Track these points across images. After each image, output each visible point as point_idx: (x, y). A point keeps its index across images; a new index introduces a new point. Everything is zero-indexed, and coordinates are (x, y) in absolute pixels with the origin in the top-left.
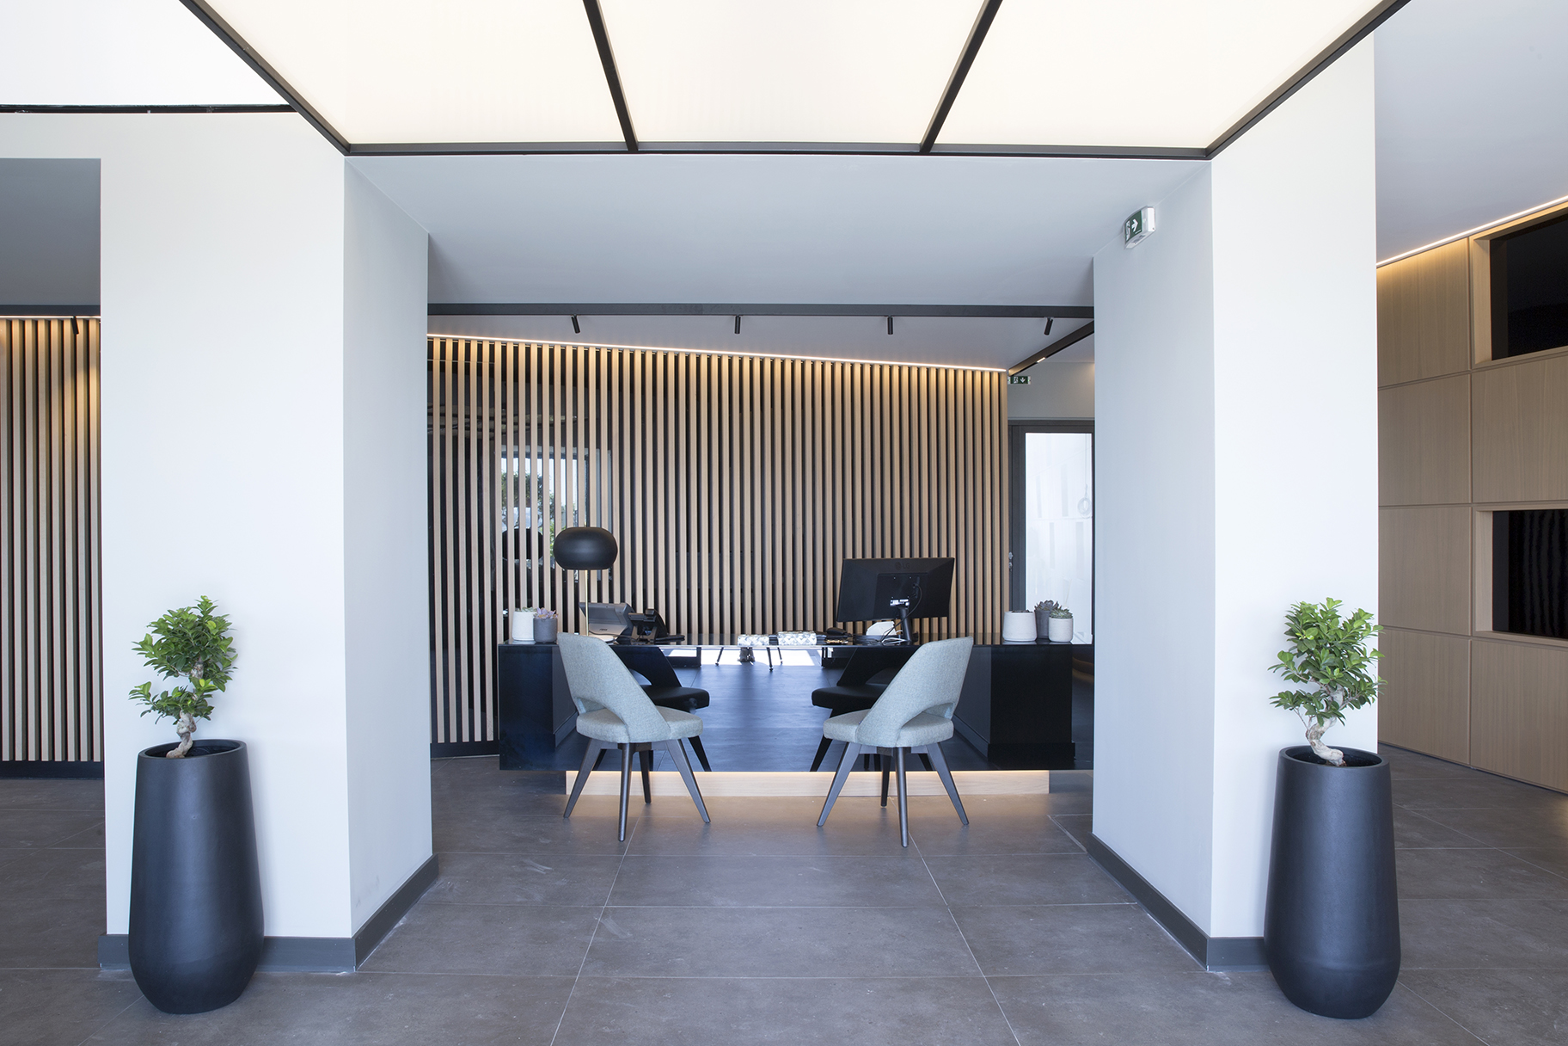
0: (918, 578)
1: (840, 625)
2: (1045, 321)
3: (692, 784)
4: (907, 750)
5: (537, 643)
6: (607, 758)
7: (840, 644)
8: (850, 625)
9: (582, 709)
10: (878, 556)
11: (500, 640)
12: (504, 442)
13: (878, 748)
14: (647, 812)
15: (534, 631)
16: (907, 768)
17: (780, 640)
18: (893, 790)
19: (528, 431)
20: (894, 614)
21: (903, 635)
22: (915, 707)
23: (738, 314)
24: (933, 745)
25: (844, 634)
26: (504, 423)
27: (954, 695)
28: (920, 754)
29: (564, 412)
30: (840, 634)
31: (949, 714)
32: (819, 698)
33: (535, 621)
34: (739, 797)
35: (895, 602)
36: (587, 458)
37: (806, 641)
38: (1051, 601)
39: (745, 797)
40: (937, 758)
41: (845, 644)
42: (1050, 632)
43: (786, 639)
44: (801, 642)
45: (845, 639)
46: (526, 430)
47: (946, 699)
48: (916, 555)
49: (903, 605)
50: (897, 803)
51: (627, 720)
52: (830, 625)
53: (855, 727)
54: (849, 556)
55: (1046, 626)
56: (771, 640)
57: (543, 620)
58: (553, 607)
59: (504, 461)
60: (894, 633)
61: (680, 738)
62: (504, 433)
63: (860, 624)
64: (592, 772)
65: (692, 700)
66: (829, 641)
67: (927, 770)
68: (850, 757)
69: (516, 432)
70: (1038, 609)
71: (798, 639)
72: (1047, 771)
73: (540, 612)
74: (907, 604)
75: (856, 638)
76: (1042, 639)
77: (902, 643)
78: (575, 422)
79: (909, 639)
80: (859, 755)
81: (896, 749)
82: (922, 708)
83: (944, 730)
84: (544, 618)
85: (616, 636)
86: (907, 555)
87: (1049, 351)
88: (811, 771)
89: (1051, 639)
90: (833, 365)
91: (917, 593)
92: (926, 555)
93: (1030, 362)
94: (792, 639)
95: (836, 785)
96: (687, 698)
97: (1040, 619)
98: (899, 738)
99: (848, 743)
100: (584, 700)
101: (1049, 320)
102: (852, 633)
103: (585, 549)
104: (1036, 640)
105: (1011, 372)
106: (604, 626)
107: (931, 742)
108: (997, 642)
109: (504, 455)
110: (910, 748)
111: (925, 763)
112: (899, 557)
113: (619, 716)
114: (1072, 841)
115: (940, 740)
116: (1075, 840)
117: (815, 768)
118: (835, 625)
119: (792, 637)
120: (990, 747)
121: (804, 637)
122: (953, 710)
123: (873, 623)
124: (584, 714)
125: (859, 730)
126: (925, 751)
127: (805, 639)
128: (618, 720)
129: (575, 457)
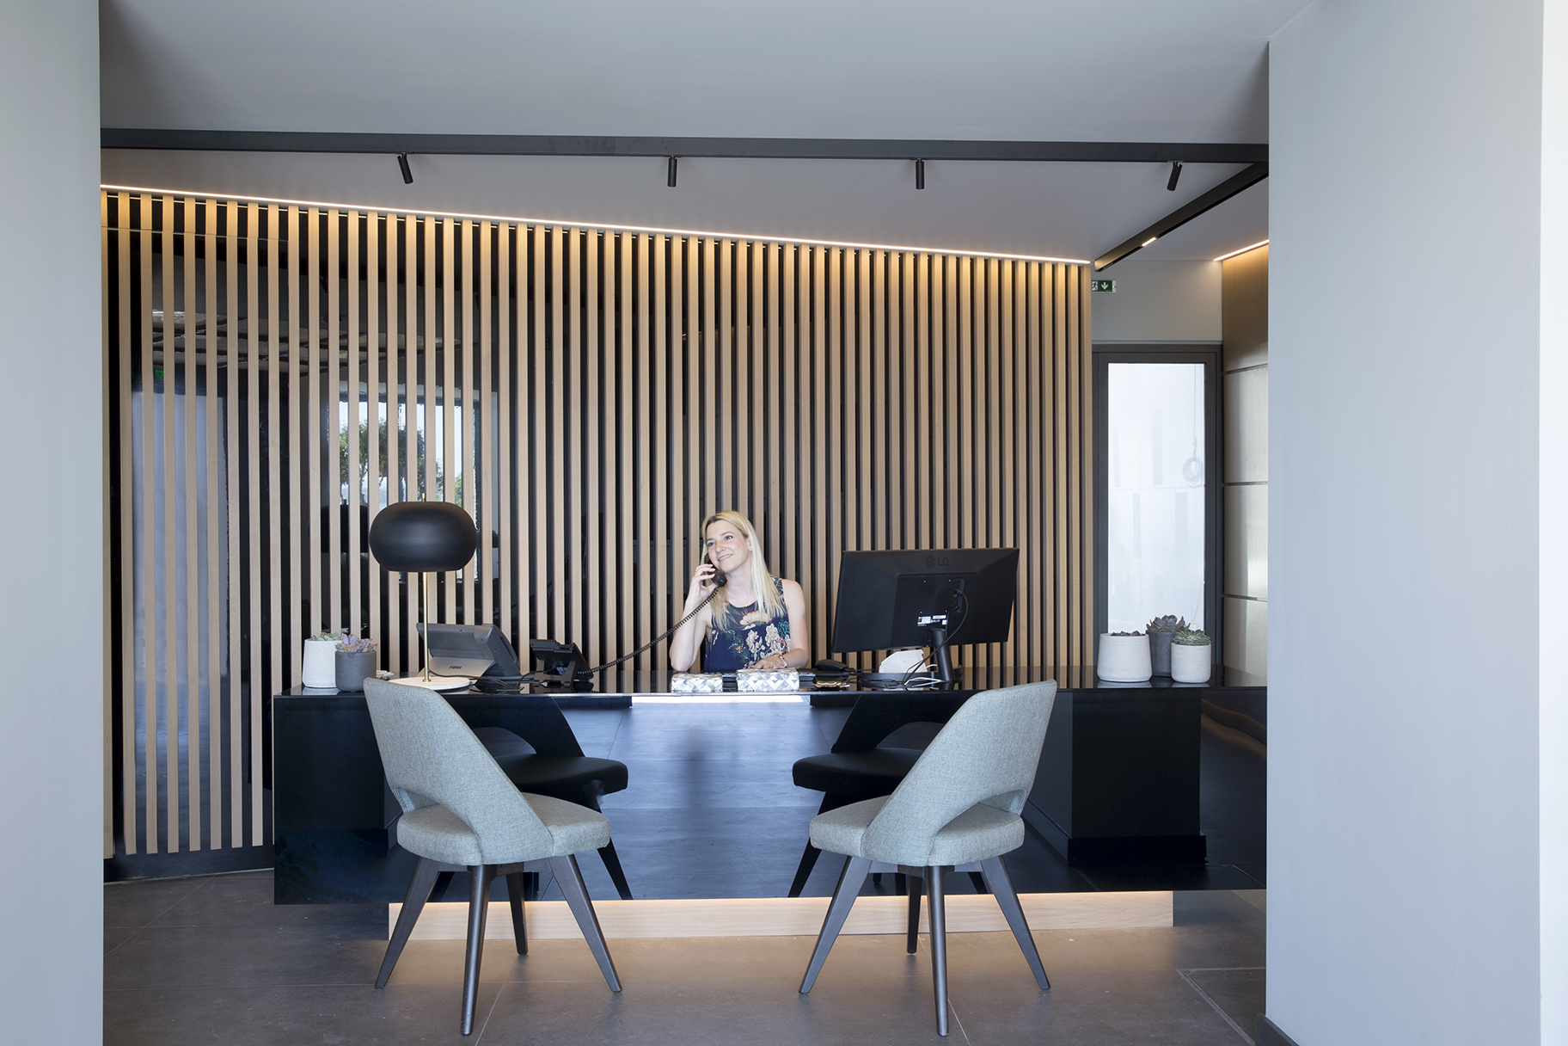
0: (962, 581)
1: (838, 657)
2: (1169, 167)
3: (589, 922)
4: (946, 870)
5: (342, 692)
6: (449, 884)
7: (837, 689)
8: (853, 656)
9: (408, 805)
10: (896, 546)
11: (277, 689)
12: (344, 376)
13: (899, 866)
14: (521, 972)
15: (337, 672)
16: (945, 891)
17: (740, 683)
18: (924, 925)
19: (383, 360)
20: (922, 638)
21: (939, 675)
22: (961, 798)
23: (673, 155)
24: (991, 859)
25: (843, 670)
26: (344, 348)
27: (1025, 777)
28: (969, 873)
29: (440, 332)
30: (836, 670)
31: (1017, 807)
32: (805, 774)
33: (338, 656)
34: (674, 940)
35: (926, 620)
36: (477, 405)
37: (783, 685)
38: (1173, 617)
39: (683, 940)
40: (998, 877)
41: (845, 689)
42: (1174, 667)
43: (750, 682)
44: (775, 686)
45: (844, 679)
46: (380, 359)
47: (1012, 784)
48: (954, 545)
49: (938, 625)
50: (930, 948)
51: (478, 827)
52: (822, 655)
53: (861, 832)
54: (852, 547)
55: (1165, 657)
56: (725, 681)
57: (351, 655)
58: (365, 634)
59: (343, 406)
60: (924, 669)
61: (570, 852)
62: (344, 365)
63: (867, 655)
64: (427, 905)
65: (596, 783)
66: (819, 684)
67: (979, 893)
68: (855, 877)
69: (364, 363)
70: (1153, 630)
71: (770, 682)
72: (1172, 892)
73: (346, 642)
74: (944, 622)
75: (863, 679)
76: (1161, 675)
77: (936, 685)
78: (458, 348)
79: (947, 679)
80: (869, 874)
81: (929, 869)
82: (971, 800)
83: (1009, 834)
84: (354, 650)
85: (475, 678)
86: (939, 545)
87: (1163, 227)
88: (789, 897)
89: (1175, 677)
90: (828, 251)
91: (960, 604)
92: (968, 545)
93: (1131, 246)
94: (760, 682)
95: (833, 920)
96: (588, 778)
97: (1156, 645)
98: (932, 851)
99: (849, 858)
100: (411, 793)
101: (1175, 166)
102: (855, 667)
103: (422, 537)
104: (1151, 680)
105: (1099, 265)
106: (457, 661)
107: (987, 856)
108: (1089, 685)
109: (344, 397)
110: (951, 868)
111: (977, 883)
112: (928, 548)
113: (464, 819)
114: (1225, 1024)
115: (1003, 851)
116: (1231, 1023)
117: (795, 891)
118: (829, 656)
119: (760, 679)
120: (1071, 842)
121: (779, 678)
122: (1024, 800)
123: (889, 654)
124: (412, 814)
125: (866, 837)
126: (978, 869)
127: (780, 682)
128: (462, 825)
129: (459, 402)
